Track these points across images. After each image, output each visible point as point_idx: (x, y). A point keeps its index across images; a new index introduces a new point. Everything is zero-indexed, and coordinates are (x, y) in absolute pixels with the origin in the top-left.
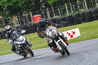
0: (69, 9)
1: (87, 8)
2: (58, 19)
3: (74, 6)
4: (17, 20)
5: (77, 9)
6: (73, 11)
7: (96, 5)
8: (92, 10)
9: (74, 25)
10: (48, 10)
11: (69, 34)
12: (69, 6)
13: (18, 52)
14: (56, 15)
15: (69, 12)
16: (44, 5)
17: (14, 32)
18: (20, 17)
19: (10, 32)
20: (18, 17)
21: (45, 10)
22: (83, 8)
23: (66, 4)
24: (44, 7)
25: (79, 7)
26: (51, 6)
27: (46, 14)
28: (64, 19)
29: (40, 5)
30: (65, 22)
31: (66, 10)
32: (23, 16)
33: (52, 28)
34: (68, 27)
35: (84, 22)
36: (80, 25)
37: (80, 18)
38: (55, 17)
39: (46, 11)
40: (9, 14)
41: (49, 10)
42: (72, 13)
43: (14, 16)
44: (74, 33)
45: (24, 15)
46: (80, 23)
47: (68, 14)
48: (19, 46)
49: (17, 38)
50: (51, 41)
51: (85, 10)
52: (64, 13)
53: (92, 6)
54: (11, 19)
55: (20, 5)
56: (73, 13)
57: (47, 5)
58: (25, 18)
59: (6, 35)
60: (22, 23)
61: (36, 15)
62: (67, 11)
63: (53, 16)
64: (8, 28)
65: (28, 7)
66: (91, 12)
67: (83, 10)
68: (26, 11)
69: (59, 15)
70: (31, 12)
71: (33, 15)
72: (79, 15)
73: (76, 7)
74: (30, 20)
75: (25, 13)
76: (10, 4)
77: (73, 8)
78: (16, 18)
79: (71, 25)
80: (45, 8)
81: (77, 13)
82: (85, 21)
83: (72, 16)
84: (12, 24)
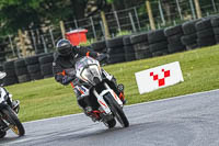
0: (156, 14)
1: (199, 12)
2: (128, 39)
3: (168, 8)
4: (29, 42)
5: (174, 15)
6: (166, 18)
8: (212, 17)
9: (169, 53)
10: (103, 17)
11: (156, 78)
12: (155, 7)
14: (123, 29)
15: (156, 23)
16: (93, 5)
18: (36, 35)
20: (30, 34)
21: (96, 16)
22: (190, 13)
23: (148, 3)
24: (94, 9)
25: (180, 10)
26: (110, 6)
27: (98, 27)
28: (143, 40)
30: (144, 48)
31: (147, 17)
32: (41, 32)
33: (89, 62)
34: (154, 59)
35: (193, 48)
36: (181, 55)
37: (182, 38)
38: (120, 34)
39: (100, 19)
40: (8, 25)
41: (106, 16)
42: (164, 23)
43: (20, 32)
44: (167, 74)
45: (44, 29)
46: (183, 49)
47: (153, 28)
50: (86, 93)
51: (195, 16)
53: (211, 8)
54: (13, 39)
55: (35, 5)
56: (165, 26)
58: (49, 37)
60: (41, 48)
61: (74, 28)
62: (151, 19)
63: (115, 32)
66: (209, 22)
67: (189, 17)
68: (49, 18)
69: (130, 28)
70: (61, 23)
71: (67, 29)
72: (179, 31)
73: (173, 10)
75: (47, 25)
76: (11, 2)
77: (164, 13)
78: (24, 36)
80: (95, 11)
81: (175, 25)
82: (194, 43)
83: (162, 32)
84: (16, 51)
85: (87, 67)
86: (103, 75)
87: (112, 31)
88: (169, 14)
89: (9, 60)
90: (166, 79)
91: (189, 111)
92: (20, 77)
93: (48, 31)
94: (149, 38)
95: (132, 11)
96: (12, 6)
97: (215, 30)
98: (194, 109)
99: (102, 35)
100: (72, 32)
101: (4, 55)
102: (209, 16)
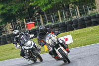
0: (62, 16)
1: (79, 15)
3: (67, 13)
4: (11, 27)
5: (69, 16)
7: (88, 12)
8: (84, 16)
9: (67, 31)
10: (41, 17)
12: (61, 13)
13: (27, 57)
14: (49, 22)
15: (62, 19)
16: (37, 13)
17: (22, 37)
18: (14, 25)
19: (18, 36)
20: (12, 24)
22: (75, 15)
23: (59, 11)
24: (37, 14)
25: (71, 14)
26: (44, 13)
27: (39, 21)
28: (57, 26)
29: (33, 12)
31: (58, 17)
32: (16, 23)
35: (77, 29)
36: (72, 32)
37: (72, 25)
38: (48, 24)
39: (39, 18)
40: (3, 21)
43: (8, 23)
44: (67, 40)
45: (18, 22)
46: (72, 29)
47: (61, 21)
48: (28, 51)
49: (25, 42)
51: (77, 16)
52: (56, 20)
53: (84, 13)
54: (5, 26)
55: (14, 13)
56: (66, 20)
57: (41, 13)
58: (19, 25)
59: (15, 40)
61: (29, 22)
62: (60, 18)
64: (16, 33)
65: (22, 14)
66: (83, 19)
67: (75, 17)
68: (19, 18)
69: (52, 21)
70: (24, 20)
71: (27, 22)
72: (71, 22)
73: (69, 14)
74: (24, 27)
75: (19, 20)
76: (4, 12)
77: (65, 15)
78: (10, 25)
79: (64, 32)
81: (70, 20)
82: (77, 27)
83: (64, 23)
84: (6, 31)
85: (50, 38)
86: (58, 41)
87: (45, 23)
88: (67, 16)
89: (4, 35)
90: (66, 42)
91: (75, 54)
92: (8, 42)
93: (19, 23)
94: (59, 25)
95: (53, 15)
96: (5, 13)
97: (85, 22)
98: (78, 54)
99: (40, 24)
100: (28, 23)
101: (2, 33)
102: (83, 16)
